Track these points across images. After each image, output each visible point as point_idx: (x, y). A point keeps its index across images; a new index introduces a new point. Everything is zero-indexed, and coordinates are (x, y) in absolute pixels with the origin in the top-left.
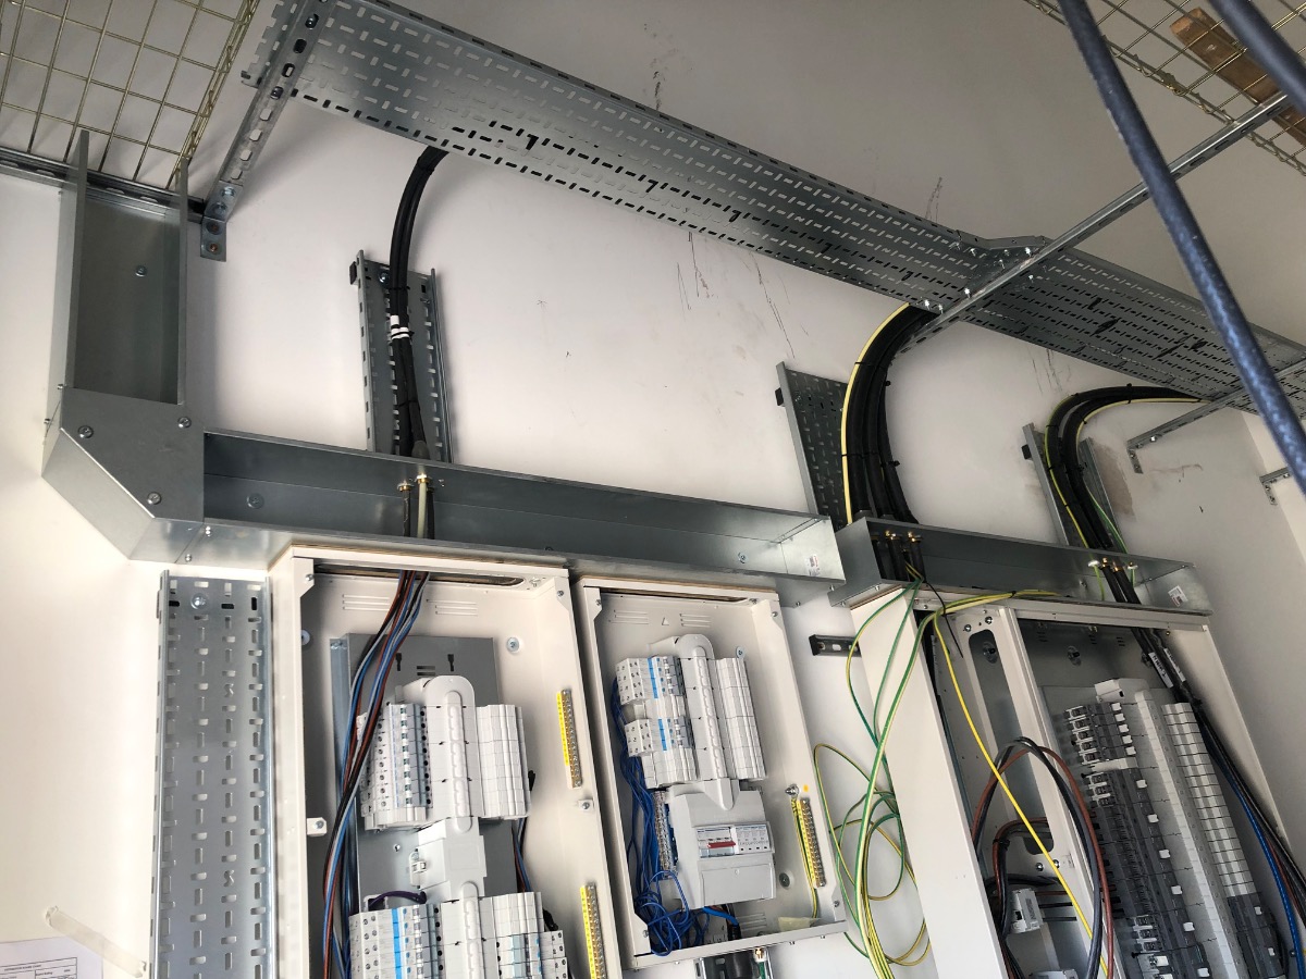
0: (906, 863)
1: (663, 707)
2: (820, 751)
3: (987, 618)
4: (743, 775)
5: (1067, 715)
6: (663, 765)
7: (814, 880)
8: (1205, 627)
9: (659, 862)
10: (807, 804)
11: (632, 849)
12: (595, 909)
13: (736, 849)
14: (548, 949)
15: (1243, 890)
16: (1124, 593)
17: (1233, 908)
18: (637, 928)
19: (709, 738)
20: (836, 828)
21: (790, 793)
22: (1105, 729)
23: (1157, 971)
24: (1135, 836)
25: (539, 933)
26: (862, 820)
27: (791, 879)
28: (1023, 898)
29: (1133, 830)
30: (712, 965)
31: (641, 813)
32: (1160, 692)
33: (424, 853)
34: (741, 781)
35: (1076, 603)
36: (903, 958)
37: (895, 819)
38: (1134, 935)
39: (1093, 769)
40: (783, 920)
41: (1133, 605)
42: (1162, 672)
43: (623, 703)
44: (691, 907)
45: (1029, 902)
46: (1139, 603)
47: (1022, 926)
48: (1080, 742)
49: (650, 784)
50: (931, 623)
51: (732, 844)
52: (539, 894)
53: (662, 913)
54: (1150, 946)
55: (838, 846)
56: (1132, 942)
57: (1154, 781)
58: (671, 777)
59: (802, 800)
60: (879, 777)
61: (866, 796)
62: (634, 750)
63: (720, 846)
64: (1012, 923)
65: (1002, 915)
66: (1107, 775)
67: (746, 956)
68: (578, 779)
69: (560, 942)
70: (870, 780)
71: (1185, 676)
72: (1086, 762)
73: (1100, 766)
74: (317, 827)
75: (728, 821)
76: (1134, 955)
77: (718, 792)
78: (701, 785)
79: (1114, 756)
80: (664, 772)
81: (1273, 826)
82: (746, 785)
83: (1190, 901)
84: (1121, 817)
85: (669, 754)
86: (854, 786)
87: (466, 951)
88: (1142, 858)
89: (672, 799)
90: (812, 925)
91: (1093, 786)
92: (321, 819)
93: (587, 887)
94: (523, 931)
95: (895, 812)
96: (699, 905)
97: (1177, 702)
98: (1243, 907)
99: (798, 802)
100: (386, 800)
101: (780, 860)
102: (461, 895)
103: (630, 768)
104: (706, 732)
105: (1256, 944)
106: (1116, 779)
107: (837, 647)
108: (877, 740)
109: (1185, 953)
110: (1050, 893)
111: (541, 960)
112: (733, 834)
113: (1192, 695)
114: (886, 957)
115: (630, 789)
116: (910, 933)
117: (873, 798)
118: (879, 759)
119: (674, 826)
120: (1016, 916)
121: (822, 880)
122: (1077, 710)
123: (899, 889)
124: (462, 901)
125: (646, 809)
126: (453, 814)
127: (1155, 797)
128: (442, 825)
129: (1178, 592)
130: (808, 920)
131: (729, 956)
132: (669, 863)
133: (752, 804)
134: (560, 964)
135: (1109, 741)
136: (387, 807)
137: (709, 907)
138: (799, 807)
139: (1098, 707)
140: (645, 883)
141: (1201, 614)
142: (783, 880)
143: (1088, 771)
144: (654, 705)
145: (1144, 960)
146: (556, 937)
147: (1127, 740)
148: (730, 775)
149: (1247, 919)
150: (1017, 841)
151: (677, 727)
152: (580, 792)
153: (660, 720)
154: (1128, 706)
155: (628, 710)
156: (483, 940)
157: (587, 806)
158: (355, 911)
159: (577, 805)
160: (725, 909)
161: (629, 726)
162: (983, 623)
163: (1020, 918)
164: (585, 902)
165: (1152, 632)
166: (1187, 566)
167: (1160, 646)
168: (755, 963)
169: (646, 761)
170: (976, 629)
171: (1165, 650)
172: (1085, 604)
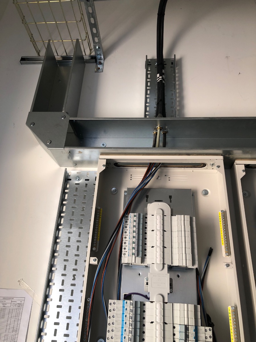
74: (94, 261)
92: (96, 258)
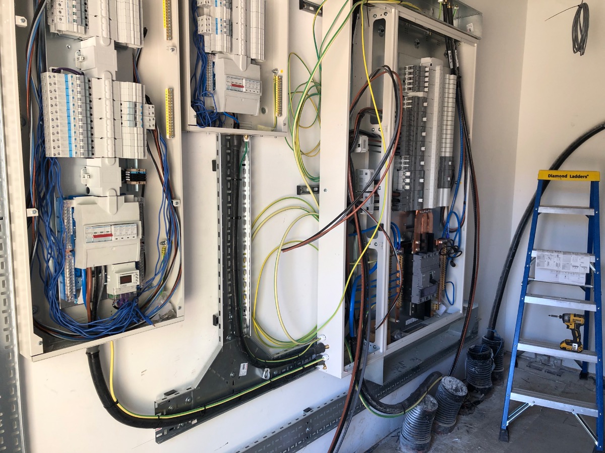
0: (318, 116)
1: (219, 12)
2: (292, 55)
3: (385, 13)
4: (253, 57)
5: (405, 68)
6: (215, 42)
7: (277, 113)
8: (476, 45)
9: (206, 88)
10: (281, 78)
11: (194, 78)
12: (172, 100)
13: (244, 90)
14: (146, 112)
15: (448, 155)
16: (448, 18)
17: (441, 160)
18: (191, 114)
19: (240, 34)
20: (292, 93)
21: (274, 72)
22: (419, 78)
23: (405, 177)
24: (415, 125)
25: (142, 103)
26: (303, 92)
27: (267, 111)
28: (363, 139)
29: (414, 137)
30: (224, 138)
31: (201, 63)
32: (447, 69)
33: (84, 52)
34: (252, 59)
35: (427, 17)
36: (308, 154)
37: (319, 96)
38: (401, 163)
39: (408, 95)
40: (260, 126)
41: (450, 25)
42: (450, 60)
43: (198, 5)
44: (218, 111)
45: (365, 141)
46: (453, 25)
47: (359, 150)
48: (407, 81)
49: (207, 50)
50: (360, 5)
51: (243, 87)
52: (144, 86)
53: (204, 110)
54: (405, 168)
55: (291, 100)
56: (399, 165)
57: (431, 105)
58: (218, 49)
59: (279, 76)
60: (316, 75)
61: (307, 82)
62: (201, 31)
63: (237, 86)
64: (355, 148)
65: (352, 143)
66: (413, 98)
67: (240, 137)
68: (170, 36)
69: (152, 110)
70: (311, 75)
71: (459, 64)
72: (406, 91)
73: (411, 94)
75: (242, 76)
76: (398, 170)
77: (240, 62)
78: (232, 56)
79: (419, 91)
80: (215, 45)
81: (468, 133)
82: (253, 61)
83: (426, 154)
84: (412, 116)
85: (219, 37)
86: (304, 76)
87: (105, 123)
88: (416, 119)
89: (217, 60)
90: (272, 131)
91: (406, 102)
93: (169, 89)
94: (134, 101)
95: (319, 93)
96: (222, 110)
97: (452, 74)
98: (445, 161)
99: (277, 77)
100: (62, 18)
101: (263, 100)
102: (103, 76)
103: (197, 39)
104: (239, 30)
105: (444, 175)
106: (416, 100)
107: (312, 8)
108: (319, 58)
109: (417, 172)
110: (375, 141)
111: (143, 116)
112: (244, 82)
113: (458, 74)
114: (301, 151)
115: (196, 50)
116: (313, 145)
117: (310, 84)
118: (318, 64)
119: (216, 73)
120: (358, 146)
121: (280, 113)
122: (410, 67)
123: (313, 126)
124: (103, 79)
125: (203, 61)
126: (100, 35)
127: (428, 111)
128: (94, 38)
129: (471, 26)
130: (270, 128)
131: (232, 136)
132: (210, 89)
133: (255, 71)
134: (152, 119)
135: (419, 83)
136: (63, 21)
137: (227, 113)
138: (277, 79)
139: (420, 67)
140: (198, 96)
141: (476, 38)
142: (263, 111)
143: (406, 95)
144: (214, 10)
145: (401, 173)
146: (151, 107)
147: (427, 84)
148: (247, 54)
149: (445, 166)
150: (368, 116)
151: (225, 24)
152: (170, 43)
153: (217, 19)
154: (432, 71)
155: (200, 10)
156: (115, 139)
157: (173, 50)
158: (45, 71)
159: (168, 50)
160: (234, 115)
161: (200, 18)
162: (383, 15)
163: (359, 146)
164: (167, 96)
165: (453, 40)
166: (479, 13)
167: (454, 49)
168: (244, 142)
169: (206, 38)
170: (379, 17)
171: (456, 51)
172: (430, 18)
